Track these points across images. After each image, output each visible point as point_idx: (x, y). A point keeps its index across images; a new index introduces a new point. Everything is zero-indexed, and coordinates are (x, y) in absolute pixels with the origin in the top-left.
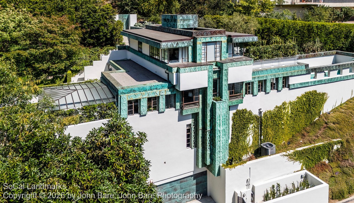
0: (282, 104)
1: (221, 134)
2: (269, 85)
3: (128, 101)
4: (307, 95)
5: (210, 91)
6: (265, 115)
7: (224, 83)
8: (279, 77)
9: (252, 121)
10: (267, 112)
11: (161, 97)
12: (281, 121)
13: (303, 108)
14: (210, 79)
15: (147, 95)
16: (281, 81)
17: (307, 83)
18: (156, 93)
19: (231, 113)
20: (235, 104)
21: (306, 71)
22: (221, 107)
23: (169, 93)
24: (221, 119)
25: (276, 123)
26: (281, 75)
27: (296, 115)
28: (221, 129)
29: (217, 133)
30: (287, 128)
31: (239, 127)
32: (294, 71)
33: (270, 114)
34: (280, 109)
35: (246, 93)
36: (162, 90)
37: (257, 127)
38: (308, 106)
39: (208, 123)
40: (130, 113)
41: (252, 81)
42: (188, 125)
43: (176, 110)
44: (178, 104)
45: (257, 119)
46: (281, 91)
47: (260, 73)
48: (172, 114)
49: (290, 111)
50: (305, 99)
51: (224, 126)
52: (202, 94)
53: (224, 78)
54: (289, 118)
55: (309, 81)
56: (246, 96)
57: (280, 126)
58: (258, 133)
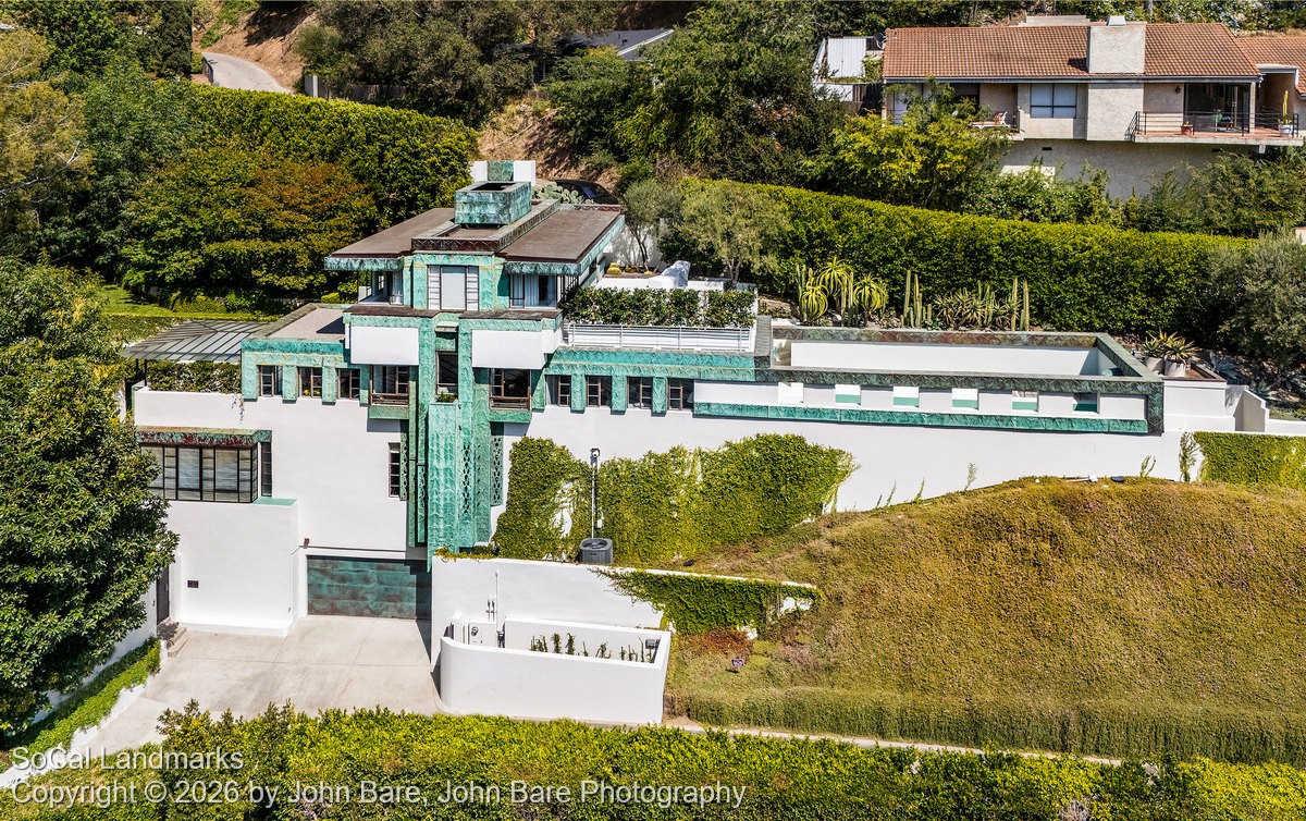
0: (671, 451)
1: (442, 479)
2: (620, 391)
3: (259, 366)
4: (763, 443)
5: (426, 376)
6: (612, 467)
7: (461, 363)
8: (652, 375)
9: (571, 475)
10: (617, 460)
11: (324, 370)
12: (666, 495)
13: (750, 478)
14: (426, 349)
15: (296, 360)
16: (661, 387)
17: (760, 408)
18: (313, 361)
19: (509, 441)
20: (508, 420)
21: (753, 374)
22: (442, 416)
23: (344, 365)
24: (442, 443)
25: (648, 497)
26: (659, 372)
27: (722, 494)
28: (442, 465)
29: (430, 474)
30: (691, 521)
31: (529, 480)
32: (708, 368)
33: (628, 469)
34: (661, 461)
35: (554, 401)
36: (328, 357)
37: (586, 494)
38: (767, 476)
39: (422, 449)
40: (267, 391)
41: (566, 372)
42: (393, 446)
43: (362, 405)
44: (364, 393)
45: (585, 473)
46: (663, 414)
47: (592, 356)
48: (353, 412)
49: (700, 476)
50: (757, 455)
51: (449, 461)
52: (416, 380)
53: (462, 352)
54: (696, 495)
55: (770, 405)
56: (549, 407)
57: (664, 509)
58: (589, 509)
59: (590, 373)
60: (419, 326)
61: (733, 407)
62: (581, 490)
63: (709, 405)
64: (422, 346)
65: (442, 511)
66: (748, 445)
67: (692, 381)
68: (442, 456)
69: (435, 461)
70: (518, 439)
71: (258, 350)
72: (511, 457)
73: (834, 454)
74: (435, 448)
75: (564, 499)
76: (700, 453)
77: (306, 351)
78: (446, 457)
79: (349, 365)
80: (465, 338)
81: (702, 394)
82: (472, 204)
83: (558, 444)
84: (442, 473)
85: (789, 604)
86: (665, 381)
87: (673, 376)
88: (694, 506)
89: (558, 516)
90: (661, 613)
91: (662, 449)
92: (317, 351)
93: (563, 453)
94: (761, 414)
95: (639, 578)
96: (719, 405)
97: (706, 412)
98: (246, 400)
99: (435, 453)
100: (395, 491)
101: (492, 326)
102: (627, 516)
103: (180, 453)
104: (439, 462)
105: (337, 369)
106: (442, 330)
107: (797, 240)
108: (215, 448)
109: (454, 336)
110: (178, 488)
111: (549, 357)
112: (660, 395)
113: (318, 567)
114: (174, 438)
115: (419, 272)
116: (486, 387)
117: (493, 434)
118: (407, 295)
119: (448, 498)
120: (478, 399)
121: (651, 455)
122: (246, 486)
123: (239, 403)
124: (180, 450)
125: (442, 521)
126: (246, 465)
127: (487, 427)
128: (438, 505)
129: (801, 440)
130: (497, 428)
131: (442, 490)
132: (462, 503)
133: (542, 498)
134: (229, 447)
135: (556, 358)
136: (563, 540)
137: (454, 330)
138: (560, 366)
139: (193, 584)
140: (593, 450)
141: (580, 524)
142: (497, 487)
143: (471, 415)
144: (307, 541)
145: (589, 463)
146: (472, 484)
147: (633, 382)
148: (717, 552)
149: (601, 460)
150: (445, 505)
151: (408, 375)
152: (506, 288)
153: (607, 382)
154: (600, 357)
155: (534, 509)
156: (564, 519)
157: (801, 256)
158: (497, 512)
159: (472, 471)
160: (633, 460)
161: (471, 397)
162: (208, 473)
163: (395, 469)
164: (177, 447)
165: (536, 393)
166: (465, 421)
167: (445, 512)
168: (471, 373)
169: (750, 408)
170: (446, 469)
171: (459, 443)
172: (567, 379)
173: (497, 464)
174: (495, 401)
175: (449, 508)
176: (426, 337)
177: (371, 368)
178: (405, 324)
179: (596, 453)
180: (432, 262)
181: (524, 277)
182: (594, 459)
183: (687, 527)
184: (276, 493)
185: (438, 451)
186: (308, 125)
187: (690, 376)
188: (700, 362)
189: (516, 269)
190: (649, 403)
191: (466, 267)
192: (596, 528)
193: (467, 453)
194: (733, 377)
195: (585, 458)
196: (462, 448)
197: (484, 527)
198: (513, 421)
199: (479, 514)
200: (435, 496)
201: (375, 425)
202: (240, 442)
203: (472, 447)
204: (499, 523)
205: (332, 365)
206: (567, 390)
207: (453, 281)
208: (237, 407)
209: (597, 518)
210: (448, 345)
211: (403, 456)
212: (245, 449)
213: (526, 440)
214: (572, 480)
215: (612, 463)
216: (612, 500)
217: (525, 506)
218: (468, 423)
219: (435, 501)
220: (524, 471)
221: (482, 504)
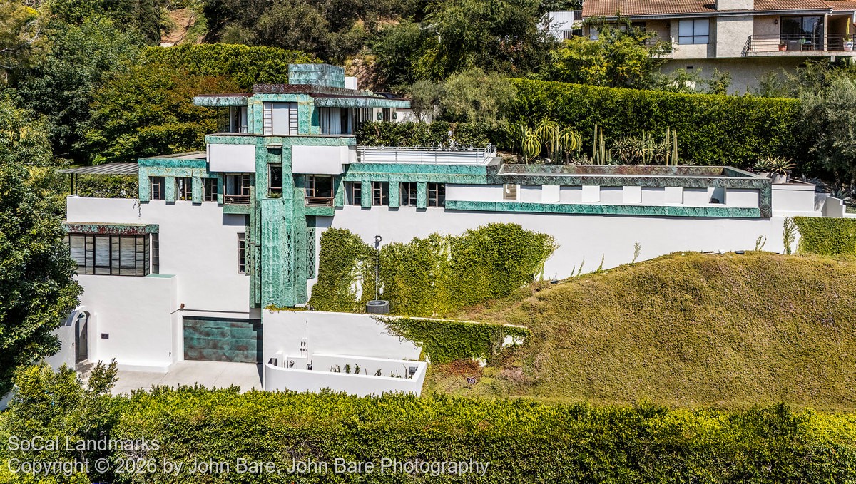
0: (430, 237)
1: (271, 254)
2: (395, 193)
3: (150, 177)
4: (493, 230)
5: (260, 180)
6: (390, 249)
7: (285, 171)
8: (417, 180)
9: (362, 256)
10: (393, 244)
11: (194, 179)
12: (427, 269)
13: (484, 256)
14: (260, 161)
15: (174, 173)
16: (422, 189)
17: (490, 204)
18: (187, 173)
19: (319, 231)
20: (318, 214)
21: (485, 179)
22: (271, 208)
23: (207, 176)
24: (271, 228)
25: (414, 271)
26: (422, 179)
27: (465, 268)
28: (271, 244)
29: (263, 251)
30: (443, 288)
31: (334, 260)
32: (455, 175)
33: (401, 251)
34: (423, 245)
35: (350, 203)
36: (196, 170)
37: (372, 269)
38: (496, 255)
39: (258, 234)
40: (156, 197)
41: (357, 179)
42: (241, 235)
43: (219, 205)
44: (220, 196)
45: (372, 254)
46: (424, 209)
47: (375, 168)
48: (213, 211)
49: (450, 255)
50: (489, 239)
51: (276, 241)
52: (254, 185)
53: (285, 162)
54: (447, 269)
55: (497, 201)
56: (346, 206)
57: (425, 280)
58: (374, 280)
59: (375, 179)
60: (255, 143)
61: (472, 203)
62: (368, 266)
63: (455, 202)
64: (257, 158)
65: (271, 278)
66: (482, 231)
67: (444, 184)
68: (271, 237)
69: (266, 241)
70: (325, 230)
71: (150, 166)
72: (321, 242)
73: (542, 237)
74: (266, 232)
75: (357, 273)
76: (450, 238)
77: (181, 166)
78: (274, 238)
79: (210, 176)
80: (287, 151)
81: (452, 194)
82: (300, 73)
83: (353, 233)
84: (271, 250)
85: (508, 340)
86: (425, 185)
87: (431, 181)
88: (446, 277)
89: (353, 286)
90: (420, 348)
91: (423, 236)
92: (189, 166)
93: (357, 239)
94: (491, 208)
95: (404, 323)
96: (462, 202)
97: (454, 208)
98: (142, 202)
99: (266, 235)
100: (242, 269)
101: (305, 142)
102: (401, 285)
103: (97, 240)
104: (269, 242)
105: (202, 179)
106: (272, 147)
107: (521, 107)
108: (120, 236)
109: (278, 151)
110: (95, 266)
111: (347, 167)
112: (422, 195)
113: (191, 325)
114: (92, 229)
115: (258, 107)
116: (302, 189)
117: (308, 226)
118: (250, 125)
119: (275, 268)
120: (297, 199)
121: (416, 240)
122: (140, 264)
123: (137, 205)
124: (97, 238)
125: (271, 285)
126: (140, 248)
127: (304, 219)
128: (268, 274)
129: (518, 227)
130: (311, 220)
131: (271, 262)
132: (286, 273)
133: (340, 274)
134: (129, 235)
135: (351, 169)
136: (356, 303)
137: (280, 147)
138: (353, 174)
139: (105, 336)
140: (377, 237)
141: (368, 292)
142: (312, 265)
143: (291, 208)
144: (183, 306)
145: (374, 247)
146: (292, 260)
147: (405, 186)
148: (461, 310)
149: (382, 244)
150: (273, 274)
151: (250, 181)
152: (317, 119)
153: (386, 186)
154: (381, 168)
155: (337, 281)
156: (357, 288)
157: (524, 120)
158: (312, 283)
159: (292, 250)
160: (404, 244)
161: (291, 195)
162: (115, 255)
163: (242, 253)
164: (94, 235)
165: (337, 195)
166: (288, 213)
167: (273, 279)
168: (291, 178)
169: (483, 204)
170: (274, 247)
171: (283, 229)
172: (358, 185)
173: (312, 248)
174: (310, 200)
175: (276, 275)
176: (260, 151)
177: (224, 174)
178: (246, 142)
179: (379, 238)
180: (266, 99)
181: (330, 110)
182: (377, 243)
183: (441, 293)
184: (161, 272)
185: (268, 234)
186: (213, 58)
187: (442, 181)
188: (450, 170)
189: (323, 103)
190: (414, 202)
191: (289, 102)
192: (379, 294)
193: (289, 237)
194: (472, 181)
195: (372, 243)
196: (286, 233)
197: (302, 293)
198: (321, 215)
199: (298, 283)
200: (266, 268)
201: (229, 219)
202: (137, 232)
203: (292, 232)
204: (313, 291)
205: (199, 175)
206: (359, 193)
207: (281, 114)
208: (136, 207)
209: (379, 286)
210: (275, 159)
211: (247, 243)
212: (140, 236)
213: (331, 230)
214: (363, 259)
215: (390, 247)
216: (389, 274)
217: (331, 279)
218: (289, 214)
219: (266, 271)
220: (329, 252)
221: (300, 276)
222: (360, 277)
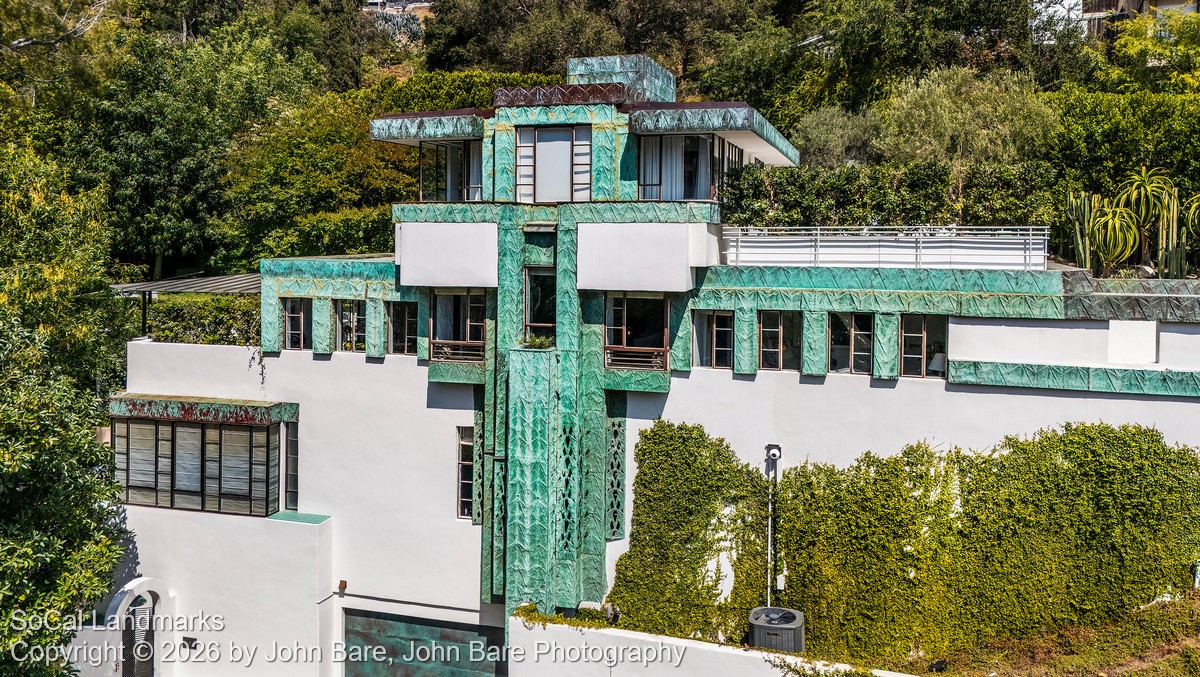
0: (906, 454)
1: (528, 482)
2: (816, 340)
3: (283, 300)
4: (1080, 441)
5: (508, 306)
6: (803, 479)
7: (563, 283)
8: (873, 307)
9: (733, 492)
10: (810, 468)
11: (370, 305)
12: (896, 535)
13: (1052, 509)
14: (508, 260)
15: (330, 290)
16: (888, 331)
17: (1073, 372)
18: (353, 290)
19: (634, 428)
20: (633, 388)
21: (1060, 305)
22: (530, 371)
23: (396, 297)
24: (529, 419)
25: (864, 537)
26: (885, 304)
27: (999, 537)
28: (529, 458)
29: (511, 473)
30: (940, 587)
31: (667, 498)
32: (975, 294)
33: (830, 484)
34: (888, 471)
35: (705, 362)
36: (375, 283)
37: (758, 528)
38: (1086, 507)
39: (500, 432)
40: (295, 344)
41: (726, 304)
42: (465, 432)
43: (421, 362)
44: (423, 343)
45: (756, 489)
46: (891, 383)
47: (769, 278)
48: (408, 375)
49: (958, 502)
50: (1066, 464)
51: (540, 451)
52: (494, 317)
53: (563, 263)
54: (950, 539)
55: (1093, 365)
56: (697, 370)
57: (891, 563)
58: (763, 554)
59: (766, 306)
60: (498, 219)
61: (1022, 369)
62: (749, 520)
63: (976, 365)
64: (502, 253)
66: (1048, 443)
67: (944, 320)
68: (529, 441)
69: (518, 450)
70: (648, 425)
71: (282, 274)
72: (637, 455)
74: (518, 428)
75: (722, 534)
76: (957, 458)
77: (345, 275)
78: (535, 444)
79: (402, 296)
80: (567, 238)
81: (965, 344)
83: (713, 433)
84: (528, 472)
86: (896, 321)
87: (912, 310)
88: (947, 558)
89: (711, 565)
91: (889, 449)
92: (360, 275)
93: (721, 451)
94: (1076, 384)
96: (995, 365)
97: (972, 379)
98: (267, 354)
99: (519, 436)
100: (466, 508)
101: (608, 215)
102: (828, 571)
103: (178, 435)
104: (524, 452)
105: (387, 304)
106: (535, 229)
108: (221, 426)
109: (545, 238)
110: (174, 491)
111: (700, 274)
112: (887, 346)
113: (359, 629)
114: (170, 410)
115: (505, 140)
116: (599, 328)
117: (610, 414)
118: (487, 182)
119: (537, 515)
120: (586, 350)
121: (869, 459)
122: (259, 491)
123: (257, 359)
124: (179, 429)
125: (527, 557)
126: (259, 455)
127: (601, 399)
128: (522, 529)
129: (1153, 436)
130: (617, 402)
131: (528, 501)
132: (560, 527)
133: (683, 533)
134: (238, 426)
135: (710, 281)
136: (720, 608)
137: (551, 230)
138: (716, 294)
140: (769, 447)
141: (749, 582)
142: (616, 508)
143: (574, 372)
144: (343, 585)
145: (762, 471)
146: (575, 495)
147: (836, 322)
148: (991, 649)
149: (783, 465)
150: (533, 529)
151: (484, 309)
152: (633, 165)
153: (794, 321)
154: (782, 278)
155: (674, 551)
156: (721, 571)
158: (617, 550)
159: (576, 471)
160: (839, 468)
161: (575, 341)
162: (212, 468)
164: (174, 424)
165: (678, 343)
166: (566, 384)
167: (533, 541)
168: (576, 301)
169: (1054, 371)
170: (535, 465)
171: (556, 421)
172: (725, 320)
173: (616, 467)
174: (615, 353)
175: (539, 533)
176: (509, 238)
177: (430, 293)
178: (478, 216)
179: (775, 451)
180: (522, 121)
181: (661, 139)
182: (772, 463)
183: (934, 598)
184: (303, 507)
185: (523, 433)
187: (944, 308)
188: (961, 283)
189: (649, 123)
190: (865, 365)
191: (572, 126)
192: (775, 591)
193: (568, 440)
194: (1022, 310)
195: (755, 460)
196: (560, 431)
197: (594, 574)
198: (641, 388)
199: (587, 552)
200: (518, 513)
201: (440, 395)
202: (253, 418)
203: (576, 429)
204: (618, 571)
205: (379, 295)
206: (726, 339)
207: (554, 153)
208: (255, 364)
209: (776, 571)
210: (541, 257)
212: (259, 429)
213: (661, 426)
214: (735, 500)
215: (802, 473)
216: (802, 541)
217: (660, 543)
218: (568, 386)
219: (517, 520)
220: (656, 480)
221: (592, 534)
222: (728, 544)
